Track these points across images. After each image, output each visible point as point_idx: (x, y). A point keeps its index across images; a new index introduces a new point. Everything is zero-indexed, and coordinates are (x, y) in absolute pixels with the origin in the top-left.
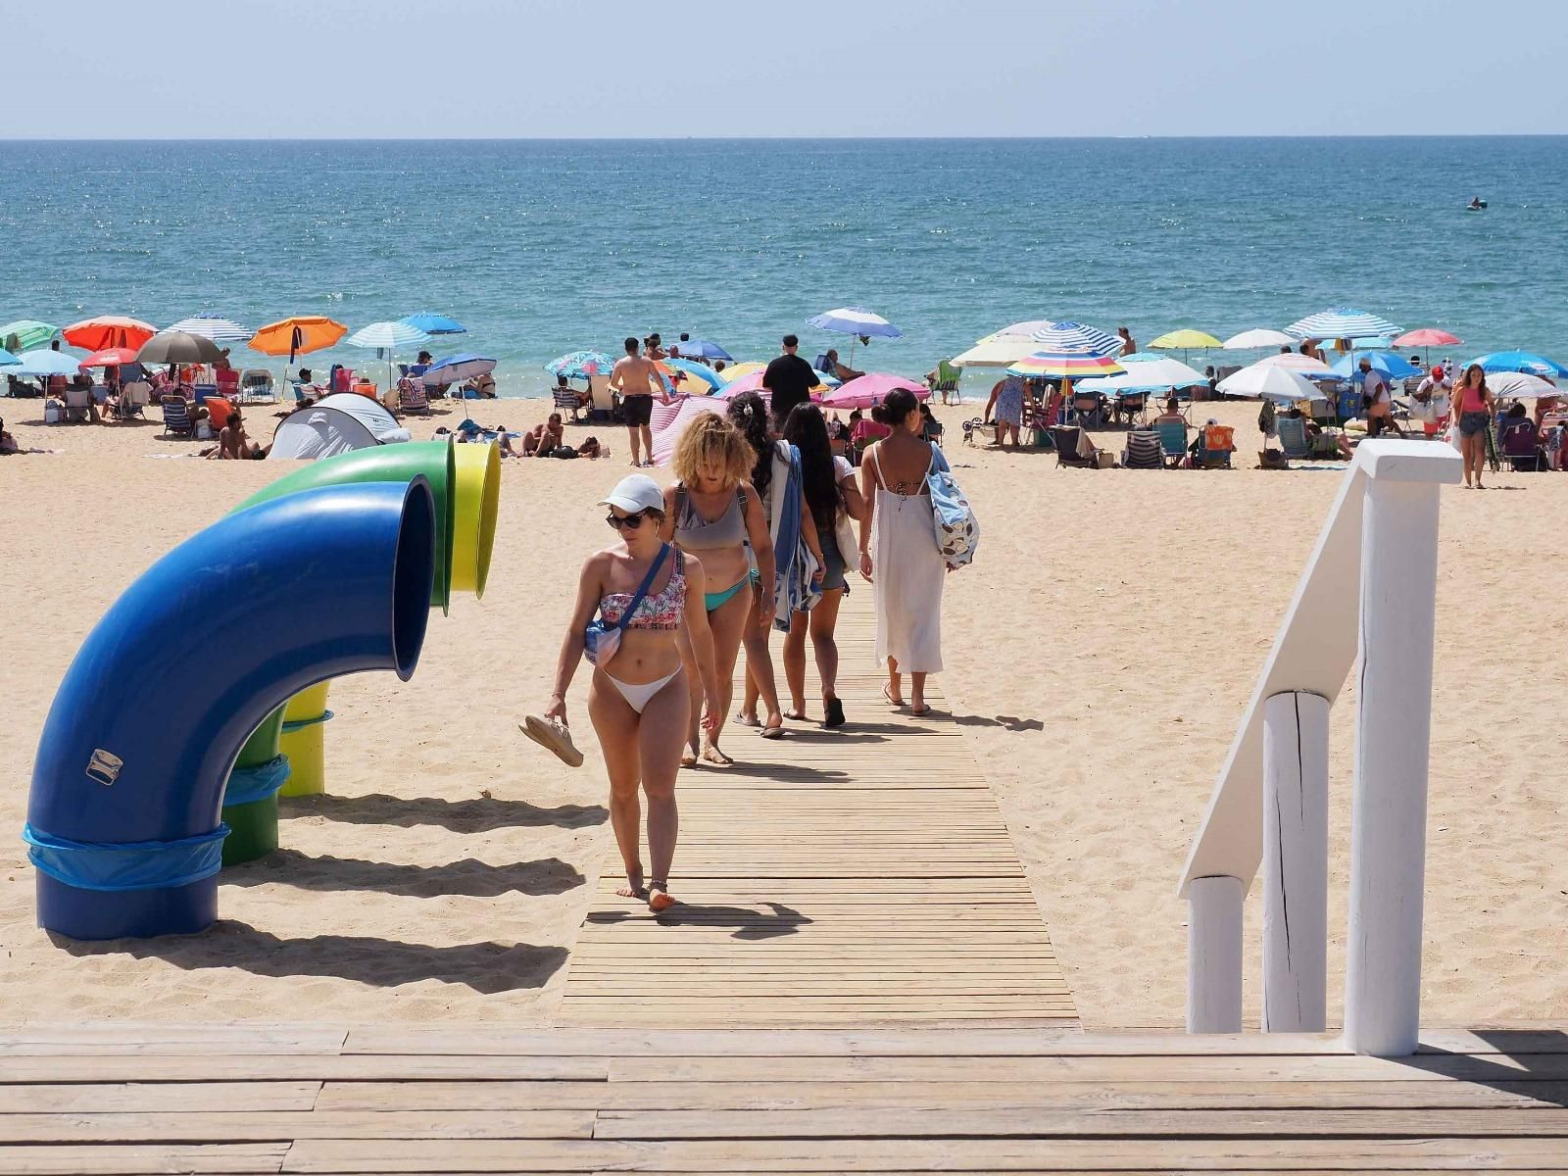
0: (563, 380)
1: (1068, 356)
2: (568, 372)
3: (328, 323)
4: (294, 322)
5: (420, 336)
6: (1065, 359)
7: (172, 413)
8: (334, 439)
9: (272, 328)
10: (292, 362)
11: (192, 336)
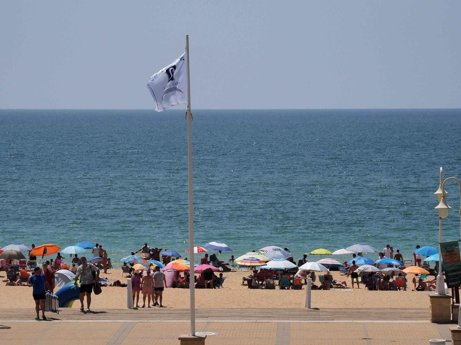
0: (125, 264)
1: (251, 260)
2: (127, 262)
3: (55, 246)
4: (44, 246)
5: (82, 249)
6: (250, 261)
7: (10, 274)
8: (60, 281)
9: (38, 248)
10: (43, 258)
11: (15, 251)
